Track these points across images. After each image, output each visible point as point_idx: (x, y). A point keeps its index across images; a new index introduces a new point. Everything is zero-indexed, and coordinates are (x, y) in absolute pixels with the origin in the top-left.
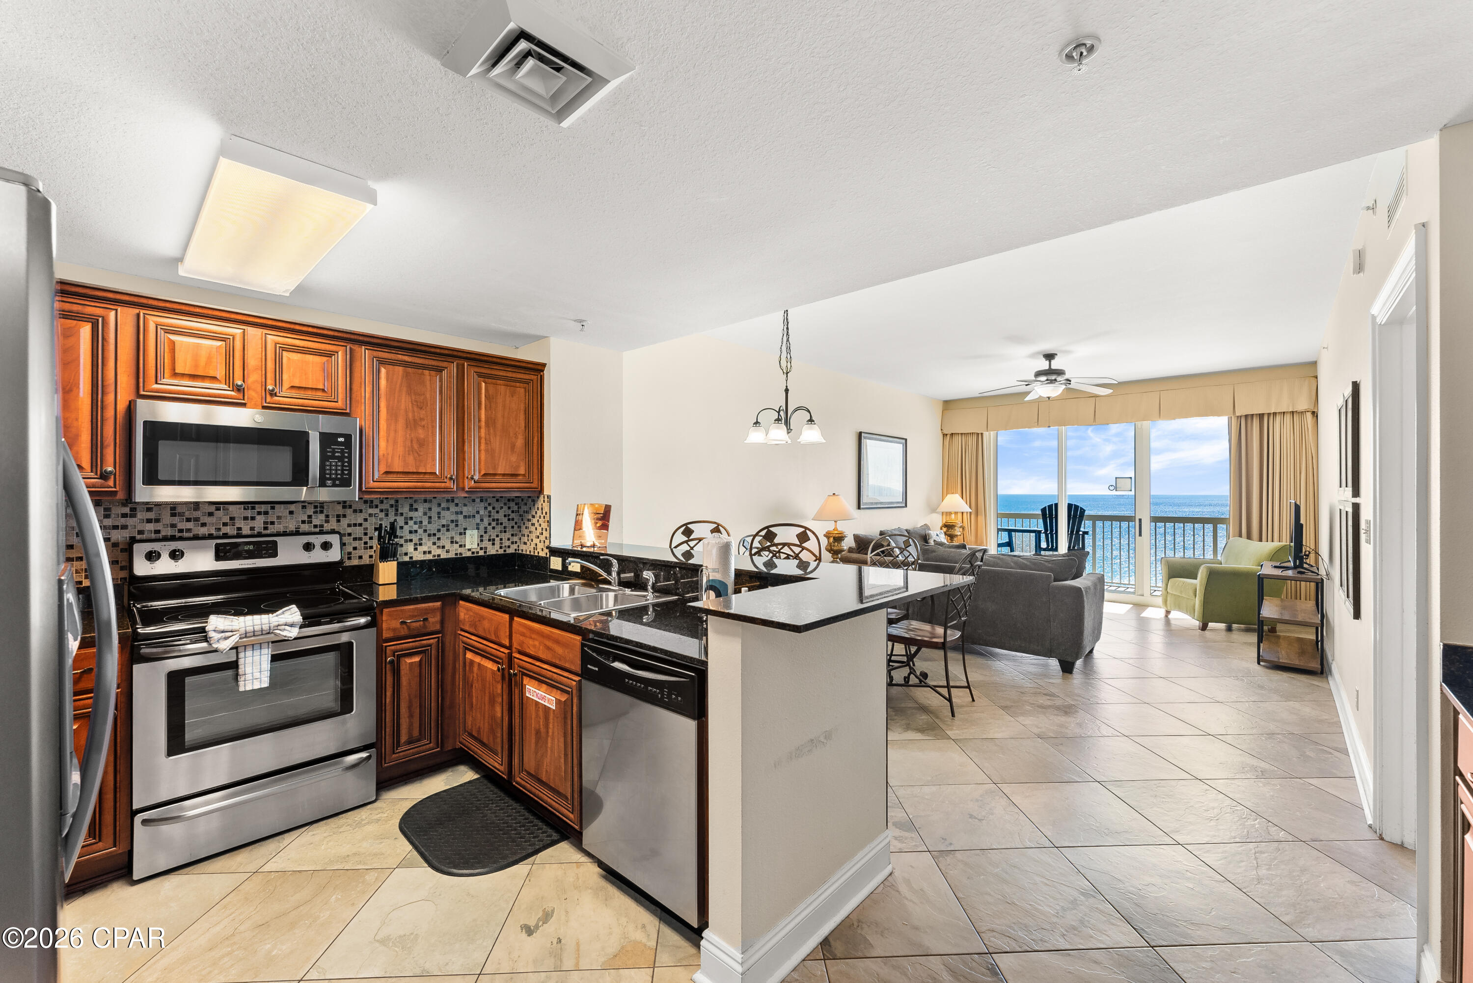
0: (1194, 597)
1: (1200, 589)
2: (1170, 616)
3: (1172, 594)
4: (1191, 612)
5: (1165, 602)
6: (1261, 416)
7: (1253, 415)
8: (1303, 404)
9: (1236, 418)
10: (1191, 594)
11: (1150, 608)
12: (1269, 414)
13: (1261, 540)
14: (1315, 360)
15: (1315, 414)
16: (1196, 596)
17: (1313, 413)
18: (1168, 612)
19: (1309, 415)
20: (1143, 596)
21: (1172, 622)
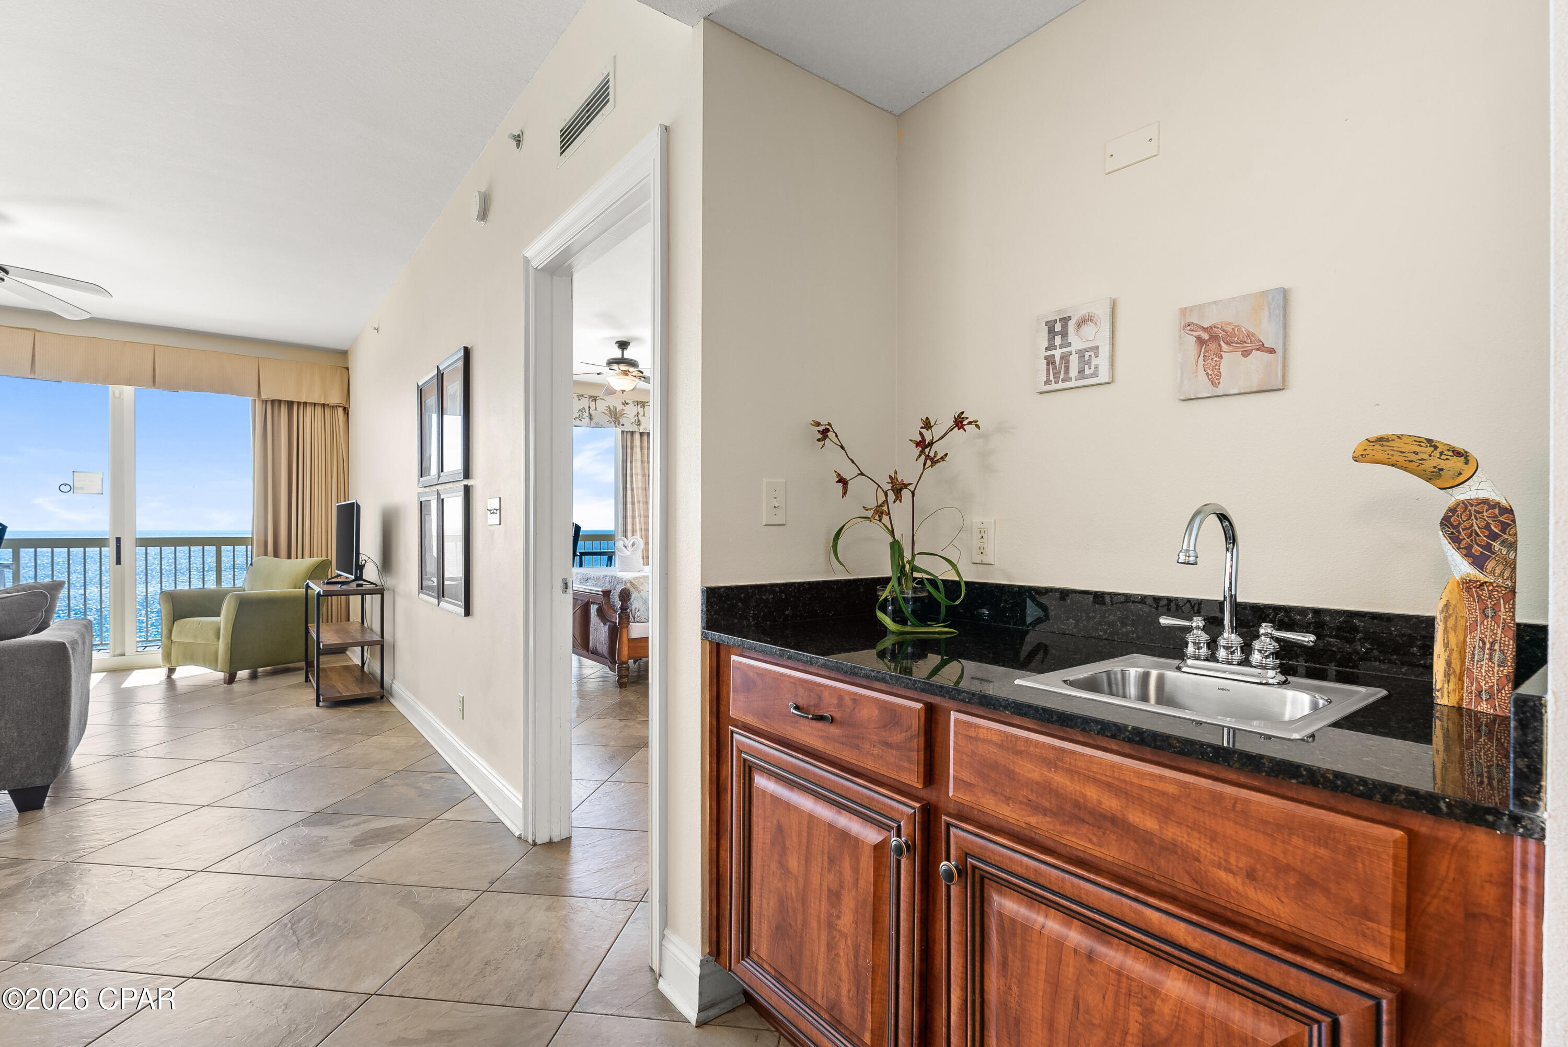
0: (216, 640)
1: (226, 628)
2: (174, 676)
3: (179, 643)
4: (211, 662)
5: (167, 656)
6: (290, 404)
7: (280, 401)
8: (335, 398)
9: (261, 402)
10: (212, 635)
11: (135, 672)
12: (299, 403)
13: (289, 557)
14: (346, 348)
15: (346, 411)
16: (219, 638)
17: (345, 409)
18: (171, 671)
19: (340, 410)
20: (124, 655)
21: (178, 683)
